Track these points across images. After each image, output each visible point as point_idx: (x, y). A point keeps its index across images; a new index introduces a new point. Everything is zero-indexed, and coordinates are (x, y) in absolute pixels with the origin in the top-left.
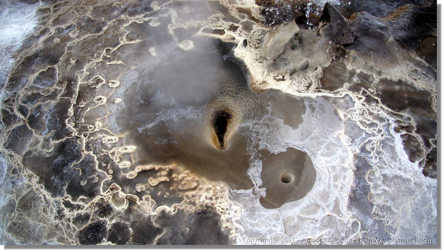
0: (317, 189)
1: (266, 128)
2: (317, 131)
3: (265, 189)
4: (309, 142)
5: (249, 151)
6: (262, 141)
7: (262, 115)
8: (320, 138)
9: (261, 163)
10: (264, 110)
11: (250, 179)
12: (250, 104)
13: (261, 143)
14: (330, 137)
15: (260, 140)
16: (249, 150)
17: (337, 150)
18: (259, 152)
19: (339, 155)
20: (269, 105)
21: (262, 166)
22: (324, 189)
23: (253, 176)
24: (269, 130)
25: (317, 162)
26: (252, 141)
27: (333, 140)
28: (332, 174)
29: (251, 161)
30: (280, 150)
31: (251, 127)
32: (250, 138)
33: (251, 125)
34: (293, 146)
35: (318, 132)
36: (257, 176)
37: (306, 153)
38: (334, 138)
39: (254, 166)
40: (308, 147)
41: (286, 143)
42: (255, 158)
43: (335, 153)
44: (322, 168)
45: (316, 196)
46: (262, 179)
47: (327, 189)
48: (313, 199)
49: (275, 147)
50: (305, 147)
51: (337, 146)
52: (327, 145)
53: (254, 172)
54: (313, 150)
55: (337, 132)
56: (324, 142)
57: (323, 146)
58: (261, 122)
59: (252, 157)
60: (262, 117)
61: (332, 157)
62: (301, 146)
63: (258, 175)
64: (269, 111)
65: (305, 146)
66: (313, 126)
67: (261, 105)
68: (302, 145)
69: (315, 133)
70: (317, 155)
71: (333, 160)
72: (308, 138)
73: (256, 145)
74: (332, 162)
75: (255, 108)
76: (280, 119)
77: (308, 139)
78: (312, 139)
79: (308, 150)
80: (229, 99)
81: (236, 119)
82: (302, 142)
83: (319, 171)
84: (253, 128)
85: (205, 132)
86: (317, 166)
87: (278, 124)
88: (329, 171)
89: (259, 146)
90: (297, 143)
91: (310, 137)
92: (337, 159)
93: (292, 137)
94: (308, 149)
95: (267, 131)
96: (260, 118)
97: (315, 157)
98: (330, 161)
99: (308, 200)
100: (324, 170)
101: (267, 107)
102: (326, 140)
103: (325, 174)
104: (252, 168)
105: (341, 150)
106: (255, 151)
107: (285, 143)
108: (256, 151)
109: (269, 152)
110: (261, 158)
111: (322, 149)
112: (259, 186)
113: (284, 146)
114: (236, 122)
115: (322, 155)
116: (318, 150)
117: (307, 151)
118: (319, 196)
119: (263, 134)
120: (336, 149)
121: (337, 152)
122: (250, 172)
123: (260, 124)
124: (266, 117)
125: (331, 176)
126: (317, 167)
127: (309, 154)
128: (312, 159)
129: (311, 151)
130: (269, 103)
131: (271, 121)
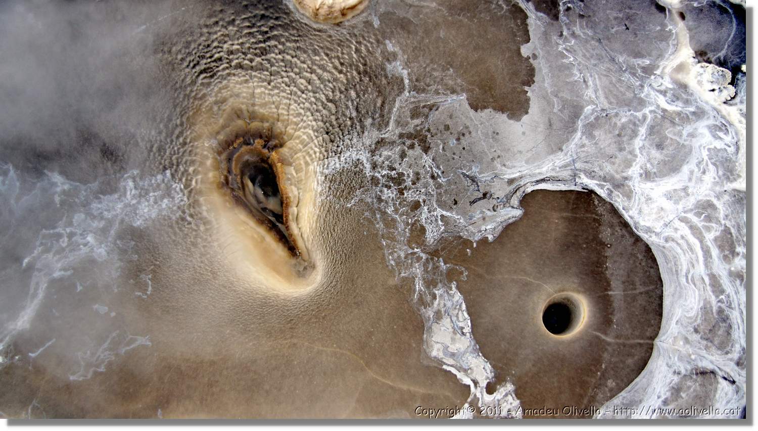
0: (678, 313)
1: (418, 150)
2: (596, 91)
3: (510, 387)
4: (583, 146)
5: (397, 264)
6: (426, 208)
7: (383, 102)
8: (617, 115)
9: (458, 297)
10: (384, 81)
11: (446, 371)
12: (326, 75)
13: (424, 216)
14: (648, 95)
15: (416, 206)
16: (399, 262)
17: (692, 135)
18: (434, 254)
19: (705, 154)
20: (394, 56)
21: (464, 306)
22: (702, 304)
23: (453, 355)
24: (432, 153)
25: (640, 212)
26: (394, 220)
27: (662, 102)
28: (710, 237)
29: (422, 302)
30: (499, 220)
31: (368, 166)
32: (379, 209)
33: (364, 157)
34: (538, 182)
35: (600, 92)
36: (465, 352)
37: (592, 192)
38: (664, 93)
39: (438, 316)
40: (587, 166)
41: (511, 181)
42: (430, 284)
43: (691, 151)
44: (666, 225)
45: (687, 340)
46: (485, 356)
47: (713, 298)
48: (681, 359)
49: (478, 216)
50: (580, 171)
51: (685, 119)
52: (652, 130)
53: (448, 341)
54: (612, 172)
55: (668, 65)
56: (635, 124)
57: (638, 142)
58: (391, 131)
59: (419, 285)
60: (390, 112)
61: (685, 169)
62: (566, 174)
63: (464, 343)
64: (402, 80)
65: (578, 165)
66: (577, 76)
67: (365, 65)
68: (565, 166)
69: (593, 103)
70: (630, 183)
71: (690, 179)
72: (574, 131)
73: (411, 230)
74: (690, 190)
75: (350, 85)
76: (454, 97)
77: (579, 134)
78: (590, 129)
79: (593, 178)
80: (246, 81)
81: (302, 142)
82: (560, 155)
83: (662, 242)
84: (374, 166)
85: (219, 246)
86: (648, 224)
87: (451, 117)
88: (693, 228)
89: (423, 230)
90: (546, 168)
91: (580, 124)
92: (704, 172)
93: (520, 152)
94: (591, 174)
95: (427, 160)
96: (382, 116)
97: (629, 195)
98: (685, 189)
99: (664, 368)
100: (676, 229)
101: (389, 67)
102: (639, 115)
103: (685, 247)
104: (435, 327)
105: (706, 132)
106: (419, 259)
107: (506, 186)
108: (424, 256)
109: (467, 243)
110: (450, 276)
111: (637, 152)
112: (483, 383)
113: (509, 197)
114: (308, 158)
115: (647, 176)
116: (628, 164)
117: (592, 184)
118: (696, 337)
119: (418, 179)
120: (685, 133)
121: (696, 143)
122: (436, 346)
123: (393, 143)
124: (401, 103)
125: (709, 244)
126: (649, 230)
127: (602, 193)
128: (621, 208)
129: (605, 179)
130: (390, 47)
131: (427, 117)
